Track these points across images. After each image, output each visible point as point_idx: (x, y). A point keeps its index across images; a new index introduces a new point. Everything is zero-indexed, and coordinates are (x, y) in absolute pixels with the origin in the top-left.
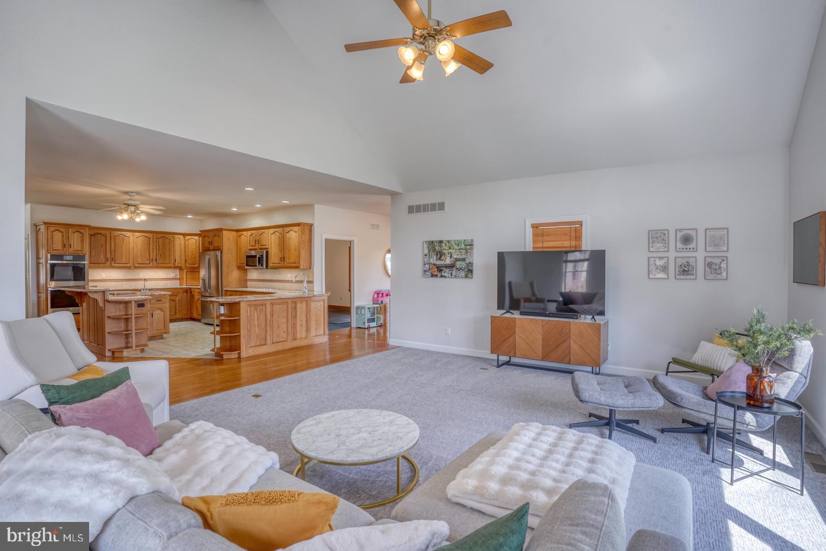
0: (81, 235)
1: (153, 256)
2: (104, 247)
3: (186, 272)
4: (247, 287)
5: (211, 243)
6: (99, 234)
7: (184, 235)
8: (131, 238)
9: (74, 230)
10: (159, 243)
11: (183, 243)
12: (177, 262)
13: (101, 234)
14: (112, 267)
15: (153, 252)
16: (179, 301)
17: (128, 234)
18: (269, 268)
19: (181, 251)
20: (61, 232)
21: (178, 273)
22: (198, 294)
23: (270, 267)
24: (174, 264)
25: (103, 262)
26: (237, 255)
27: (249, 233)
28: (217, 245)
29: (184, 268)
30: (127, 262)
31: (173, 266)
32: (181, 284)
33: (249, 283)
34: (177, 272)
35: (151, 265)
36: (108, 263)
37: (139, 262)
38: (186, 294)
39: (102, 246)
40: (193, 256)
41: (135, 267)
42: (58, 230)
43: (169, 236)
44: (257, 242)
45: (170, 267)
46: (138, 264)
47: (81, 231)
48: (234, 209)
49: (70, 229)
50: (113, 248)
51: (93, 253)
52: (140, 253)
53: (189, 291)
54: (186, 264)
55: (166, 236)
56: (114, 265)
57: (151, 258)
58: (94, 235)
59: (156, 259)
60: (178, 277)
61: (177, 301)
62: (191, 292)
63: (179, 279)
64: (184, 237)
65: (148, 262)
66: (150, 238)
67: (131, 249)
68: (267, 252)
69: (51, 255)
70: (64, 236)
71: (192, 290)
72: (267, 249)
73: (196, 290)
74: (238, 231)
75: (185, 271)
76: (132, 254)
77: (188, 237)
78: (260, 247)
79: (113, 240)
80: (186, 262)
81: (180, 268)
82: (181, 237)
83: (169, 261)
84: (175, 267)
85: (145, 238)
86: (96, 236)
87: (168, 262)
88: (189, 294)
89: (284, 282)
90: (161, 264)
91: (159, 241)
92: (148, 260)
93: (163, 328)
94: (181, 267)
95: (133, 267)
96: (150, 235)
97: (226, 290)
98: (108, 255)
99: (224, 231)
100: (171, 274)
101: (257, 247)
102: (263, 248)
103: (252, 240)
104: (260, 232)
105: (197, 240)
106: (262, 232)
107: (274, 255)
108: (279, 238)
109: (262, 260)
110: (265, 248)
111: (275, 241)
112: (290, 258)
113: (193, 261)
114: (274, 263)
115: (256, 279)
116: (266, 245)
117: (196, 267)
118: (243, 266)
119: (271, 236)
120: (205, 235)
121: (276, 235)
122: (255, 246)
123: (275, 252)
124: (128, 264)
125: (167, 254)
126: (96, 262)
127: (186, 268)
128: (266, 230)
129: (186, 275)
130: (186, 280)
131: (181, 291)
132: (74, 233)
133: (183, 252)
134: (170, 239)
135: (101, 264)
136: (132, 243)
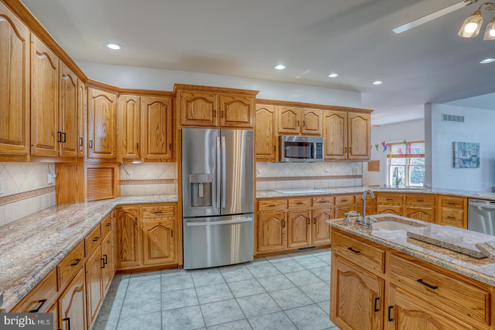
1: (59, 125)
3: (88, 169)
5: (221, 114)
15: (59, 112)
19: (83, 121)
22: (153, 216)
24: (79, 150)
27: (281, 109)
29: (86, 160)
31: (77, 155)
35: (56, 151)
37: (41, 140)
40: (104, 134)
43: (74, 78)
44: (300, 124)
52: (41, 107)
54: (88, 152)
65: (52, 141)
66: (55, 69)
72: (319, 135)
75: (86, 167)
78: (304, 131)
82: (84, 86)
83: (74, 142)
85: (50, 65)
87: (73, 146)
94: (83, 158)
96: (56, 61)
101: (297, 131)
102: (310, 133)
103: (289, 120)
104: (306, 110)
105: (112, 102)
106: (309, 112)
107: (332, 144)
108: (340, 123)
109: (320, 150)
110: (315, 133)
111: (333, 127)
112: (358, 149)
113: (104, 146)
114: (332, 155)
115: (262, 177)
116: (316, 130)
117: (110, 159)
118: (267, 158)
119: (327, 120)
120: (196, 95)
121: (335, 119)
122: (294, 129)
123: (334, 141)
124: (21, 144)
125: (73, 124)
127: (90, 160)
128: (317, 110)
129: (88, 177)
130: (88, 188)
131: (112, 216)
133: (85, 123)
134: (75, 86)
136: (28, 68)
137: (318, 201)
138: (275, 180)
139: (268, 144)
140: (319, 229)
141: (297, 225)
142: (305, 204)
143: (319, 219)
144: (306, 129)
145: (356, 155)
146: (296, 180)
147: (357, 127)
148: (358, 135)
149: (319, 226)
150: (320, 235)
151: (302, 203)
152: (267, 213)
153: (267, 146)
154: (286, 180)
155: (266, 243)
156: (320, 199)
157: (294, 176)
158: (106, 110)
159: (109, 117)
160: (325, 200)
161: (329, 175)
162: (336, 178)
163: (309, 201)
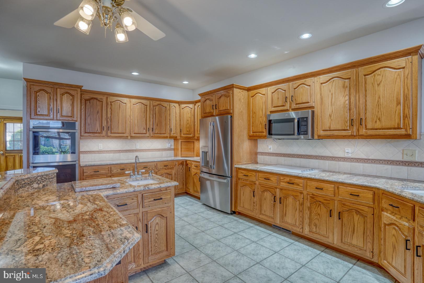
0: (71, 97)
1: (150, 125)
2: (100, 114)
5: (216, 106)
6: (95, 98)
7: (179, 103)
8: (128, 105)
9: (63, 91)
10: (155, 111)
11: (178, 112)
12: (172, 133)
13: (96, 99)
14: (108, 137)
15: (150, 121)
16: (175, 174)
17: (125, 100)
18: (316, 137)
19: (176, 121)
20: (47, 92)
21: (173, 144)
22: (195, 167)
23: (319, 136)
24: (170, 134)
25: (99, 131)
26: (249, 121)
27: (271, 89)
28: (224, 108)
29: (179, 138)
30: (124, 132)
31: (168, 136)
32: (176, 155)
33: (260, 158)
34: (172, 141)
35: (147, 135)
36: (104, 133)
37: (136, 132)
38: (181, 166)
39: (98, 112)
40: (188, 125)
41: (132, 137)
42: (43, 90)
43: (165, 104)
44: (288, 101)
45: (166, 137)
46: (134, 133)
47: (72, 92)
48: (253, 56)
49: (58, 90)
50: (109, 115)
51: (88, 121)
52: (136, 122)
53: (185, 163)
54: (181, 134)
55: (162, 103)
56: (109, 134)
57: (148, 127)
58: (89, 100)
59: (153, 128)
60: (173, 147)
61: (173, 174)
62: (187, 165)
63: (174, 149)
64: (179, 105)
65: (144, 131)
66: (147, 105)
67: (128, 116)
68: (313, 112)
70: (52, 98)
71: (188, 162)
72: (313, 107)
73: (194, 163)
74: (249, 89)
75: (180, 141)
76: (129, 123)
77: (183, 106)
78: (294, 106)
79: (109, 107)
80: (181, 132)
81: (175, 139)
82: (177, 105)
83: (165, 131)
84: (171, 137)
85: (143, 105)
86: (92, 101)
87: (164, 132)
88: (184, 167)
89: (333, 160)
90: (157, 133)
91: (155, 108)
92: (144, 129)
93: (164, 248)
94: (176, 137)
95: (129, 137)
96: (147, 102)
97: (236, 168)
98: (104, 124)
99: (234, 89)
100: (167, 144)
102: (300, 107)
103: (278, 98)
104: (295, 83)
105: (192, 108)
106: (300, 84)
107: (330, 116)
108: (344, 87)
109: (305, 125)
110: (306, 106)
111: (332, 94)
112: (379, 119)
113: (187, 131)
114: (330, 130)
115: (273, 152)
116: (308, 102)
117: (191, 137)
118: (260, 135)
119: (322, 87)
120: (207, 98)
121: (334, 83)
122: (284, 106)
123: (332, 111)
124: (124, 133)
125: (163, 123)
126: (91, 132)
127: (181, 138)
128: (310, 79)
129: (181, 146)
130: (181, 150)
131: (177, 164)
132: (63, 94)
133: (178, 121)
134: (166, 107)
135: (96, 133)
136: (128, 110)
137: (285, 180)
138: (284, 156)
139: (261, 123)
140: (286, 211)
141: (265, 199)
142: (272, 181)
143: (286, 200)
144: (296, 104)
145: (376, 129)
146: (305, 158)
147: (378, 85)
148: (379, 98)
149: (286, 207)
150: (287, 218)
151: (269, 179)
152: (244, 181)
153: (261, 125)
154: (294, 157)
155: (242, 205)
156: (288, 179)
157: (303, 153)
158: (189, 113)
159: (190, 116)
160: (295, 182)
161: (352, 157)
162: (365, 162)
163: (276, 178)
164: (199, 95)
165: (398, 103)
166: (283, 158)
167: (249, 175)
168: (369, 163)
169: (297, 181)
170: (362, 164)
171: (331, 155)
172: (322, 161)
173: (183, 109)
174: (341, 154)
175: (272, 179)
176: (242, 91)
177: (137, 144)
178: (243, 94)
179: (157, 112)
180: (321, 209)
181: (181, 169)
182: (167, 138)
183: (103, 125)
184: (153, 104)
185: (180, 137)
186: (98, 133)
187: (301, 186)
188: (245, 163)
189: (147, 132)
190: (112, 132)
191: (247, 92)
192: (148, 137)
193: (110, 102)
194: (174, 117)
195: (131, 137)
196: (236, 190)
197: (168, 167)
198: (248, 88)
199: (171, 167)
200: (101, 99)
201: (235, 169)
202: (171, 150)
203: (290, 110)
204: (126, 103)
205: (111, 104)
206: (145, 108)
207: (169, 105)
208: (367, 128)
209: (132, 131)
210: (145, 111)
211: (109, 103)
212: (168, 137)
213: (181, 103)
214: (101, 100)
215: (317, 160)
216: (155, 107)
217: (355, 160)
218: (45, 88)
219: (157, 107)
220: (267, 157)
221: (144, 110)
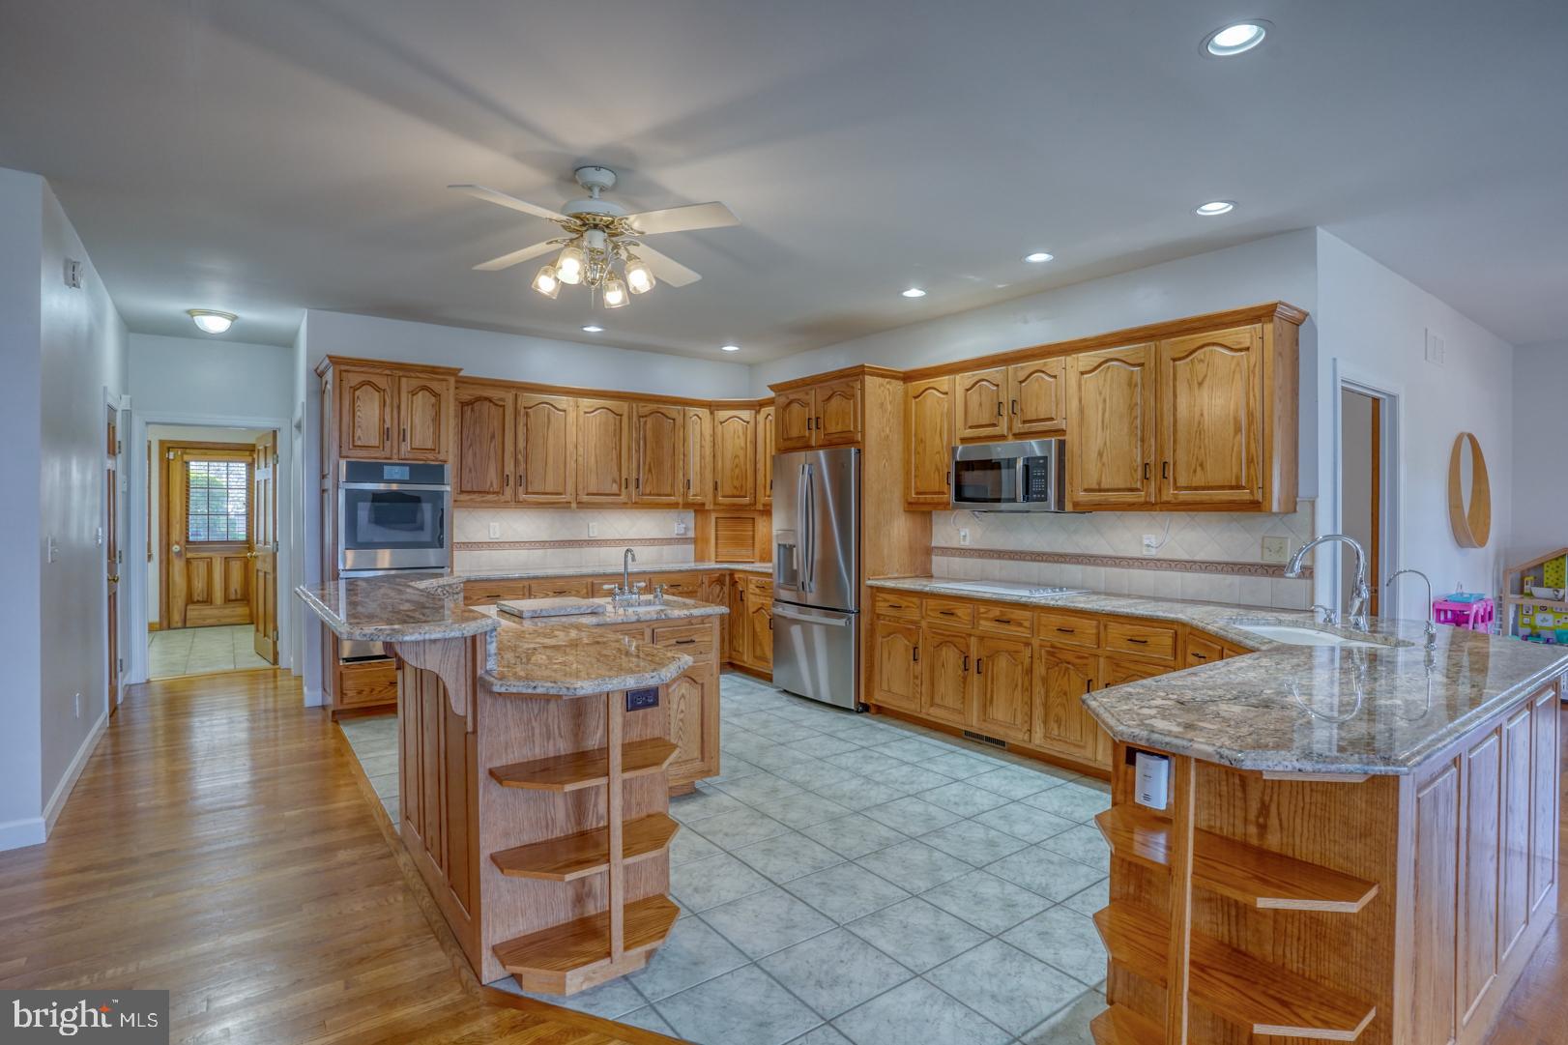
0: (433, 399)
1: (629, 470)
2: (498, 438)
3: (717, 518)
4: (930, 576)
5: (817, 422)
6: (486, 399)
7: (713, 407)
8: (572, 416)
9: (415, 383)
10: (645, 431)
11: (708, 431)
12: (692, 491)
13: (489, 400)
14: (518, 504)
15: (630, 457)
17: (563, 401)
18: (1069, 507)
19: (702, 457)
20: (378, 389)
21: (692, 525)
22: (757, 591)
23: (1076, 505)
24: (685, 495)
25: (496, 487)
26: (907, 462)
27: (963, 380)
28: (839, 428)
29: (712, 507)
30: (561, 490)
31: (680, 501)
32: (700, 557)
33: (938, 563)
34: (690, 517)
35: (623, 498)
36: (508, 491)
37: (593, 489)
38: (718, 588)
39: (493, 437)
40: (737, 471)
41: (581, 505)
42: (369, 383)
43: (673, 411)
44: (1004, 412)
45: (674, 506)
46: (588, 494)
47: (435, 386)
48: (914, 293)
49: (404, 380)
50: (521, 444)
51: (469, 460)
52: (593, 459)
53: (727, 579)
54: (715, 496)
55: (664, 408)
56: (523, 497)
57: (624, 476)
58: (470, 403)
60: (691, 534)
62: (734, 583)
63: (695, 541)
64: (712, 413)
65: (615, 488)
66: (621, 415)
67: (570, 447)
68: (1062, 445)
69: (349, 464)
70: (388, 401)
71: (736, 576)
72: (1062, 432)
73: (754, 579)
74: (908, 377)
75: (713, 516)
76: (573, 465)
77: (723, 414)
78: (1018, 427)
79: (522, 420)
80: (716, 489)
81: (699, 509)
82: (704, 413)
83: (673, 486)
84: (687, 505)
85: (611, 415)
86: (477, 406)
87: (668, 490)
88: (726, 589)
89: (1116, 565)
90: (650, 494)
91: (645, 422)
92: (614, 481)
94: (703, 504)
95: (574, 505)
96: (623, 407)
97: (871, 587)
98: (509, 468)
99: (867, 378)
101: (1003, 428)
102: (1033, 430)
103: (981, 405)
104: (1022, 368)
105: (748, 423)
106: (1032, 370)
107: (1100, 454)
108: (1130, 384)
109: (1041, 477)
110: (1046, 429)
111: (1105, 401)
112: (1201, 465)
113: (735, 487)
114: (1100, 490)
115: (970, 547)
116: (1052, 419)
117: (746, 505)
118: (936, 501)
119: (1083, 382)
120: (791, 397)
121: (1109, 374)
122: (994, 425)
123: (1105, 444)
124: (561, 494)
125: (667, 465)
126: (475, 490)
127: (717, 507)
128: (1055, 359)
129: (716, 531)
130: (716, 544)
131: (706, 581)
132: (414, 393)
133: (709, 459)
134: (674, 420)
135: (488, 493)
136: (572, 430)
137: (991, 614)
138: (999, 558)
139: (937, 469)
140: (992, 691)
141: (943, 665)
142: (960, 618)
143: (993, 665)
144: (1024, 422)
145: (1196, 488)
147: (1200, 384)
148: (1201, 414)
149: (992, 683)
150: (994, 709)
151: (952, 614)
152: (889, 620)
153: (937, 473)
155: (885, 687)
156: (996, 612)
158: (739, 437)
159: (743, 445)
160: (1013, 616)
161: (1157, 557)
162: (1187, 570)
163: (969, 611)
164: (772, 387)
165: (1238, 430)
166: (997, 562)
167: (904, 604)
168: (1196, 571)
169: (1018, 614)
170: (1179, 573)
171: (1110, 552)
172: (1090, 569)
173: (721, 423)
174: (1133, 551)
175: (959, 612)
176: (888, 383)
177: (591, 525)
178: (890, 388)
179: (649, 434)
180: (1069, 679)
181: (718, 596)
182: (677, 508)
183: (507, 472)
184: (638, 413)
185: (715, 504)
186: (494, 493)
187: (1025, 627)
188: (896, 575)
189: (623, 488)
190: (530, 490)
191: (902, 383)
192: (624, 506)
193: (525, 408)
194: (698, 446)
195: (579, 503)
196: (871, 649)
197: (680, 588)
198: (905, 373)
199: (691, 588)
200: (503, 400)
201: (869, 590)
202: (685, 543)
203: (1010, 437)
204: (565, 411)
205: (527, 414)
206: (618, 423)
207: (682, 414)
208: (1178, 485)
209: (580, 487)
210: (618, 431)
211: (522, 411)
212: (681, 506)
213: (718, 406)
214: (501, 403)
215: (1080, 567)
216: (645, 419)
217: (1164, 565)
218: (374, 379)
219: (649, 421)
220: (957, 559)
221: (615, 430)
